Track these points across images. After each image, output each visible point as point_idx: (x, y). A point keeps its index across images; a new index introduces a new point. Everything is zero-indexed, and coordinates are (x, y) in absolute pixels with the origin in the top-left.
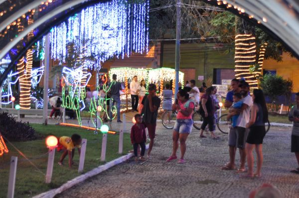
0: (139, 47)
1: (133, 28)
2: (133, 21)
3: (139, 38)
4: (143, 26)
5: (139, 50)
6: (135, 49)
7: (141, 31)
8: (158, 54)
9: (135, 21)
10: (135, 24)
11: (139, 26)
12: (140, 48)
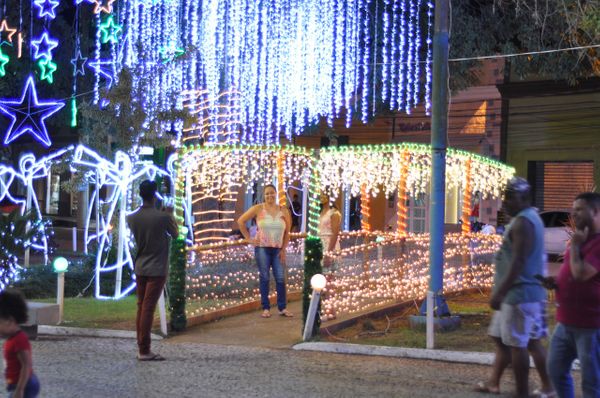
0: (400, 95)
1: (381, 37)
2: (381, 17)
3: (401, 67)
4: (414, 32)
5: (399, 101)
6: (388, 100)
7: (406, 48)
8: (495, 125)
9: (386, 15)
10: (386, 25)
11: (399, 31)
12: (404, 97)
